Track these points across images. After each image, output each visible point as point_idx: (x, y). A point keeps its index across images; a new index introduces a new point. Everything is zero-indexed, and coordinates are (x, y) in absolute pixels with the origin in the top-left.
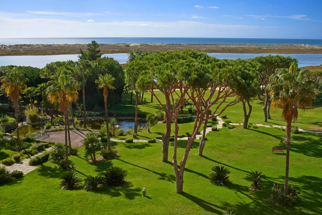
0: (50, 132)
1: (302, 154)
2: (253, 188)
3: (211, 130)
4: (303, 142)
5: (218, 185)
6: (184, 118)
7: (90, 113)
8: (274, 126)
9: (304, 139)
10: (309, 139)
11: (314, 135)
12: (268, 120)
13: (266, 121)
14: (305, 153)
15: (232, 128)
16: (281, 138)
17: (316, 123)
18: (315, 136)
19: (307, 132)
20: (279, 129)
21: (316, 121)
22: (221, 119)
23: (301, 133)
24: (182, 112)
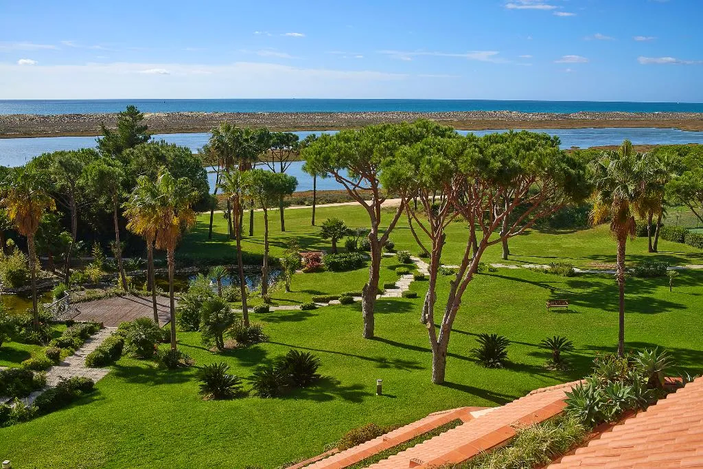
0: (76, 303)
1: (599, 310)
2: (554, 367)
3: (413, 280)
4: (590, 290)
5: (493, 367)
6: (345, 262)
7: (140, 262)
8: (527, 266)
9: (590, 285)
10: (597, 284)
11: (603, 277)
12: (509, 257)
13: (506, 258)
14: (604, 307)
15: (449, 274)
16: (548, 286)
17: (595, 258)
18: (605, 278)
19: (588, 273)
20: (537, 270)
21: (591, 253)
22: (418, 259)
23: (578, 274)
24: (335, 250)
